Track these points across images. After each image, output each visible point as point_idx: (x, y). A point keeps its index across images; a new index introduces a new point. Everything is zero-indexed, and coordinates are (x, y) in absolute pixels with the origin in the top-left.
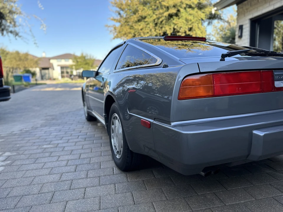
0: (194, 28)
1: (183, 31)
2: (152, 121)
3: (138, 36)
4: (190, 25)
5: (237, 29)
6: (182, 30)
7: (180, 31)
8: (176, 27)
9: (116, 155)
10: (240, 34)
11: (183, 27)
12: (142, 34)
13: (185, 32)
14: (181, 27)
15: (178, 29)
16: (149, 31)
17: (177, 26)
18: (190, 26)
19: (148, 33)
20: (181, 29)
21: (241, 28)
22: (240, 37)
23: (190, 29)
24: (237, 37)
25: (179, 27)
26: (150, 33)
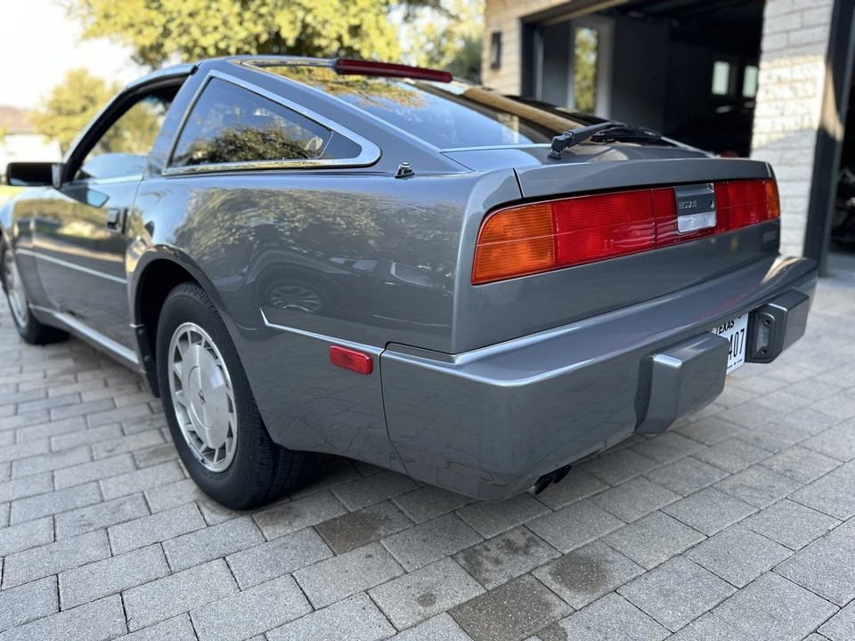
0: (364, 27)
1: (334, 35)
2: (376, 351)
3: (180, 35)
4: (355, 16)
5: (487, 44)
6: (330, 31)
7: (324, 32)
8: (309, 19)
9: (203, 461)
10: (493, 59)
11: (333, 21)
12: (195, 32)
13: (339, 39)
14: (325, 22)
15: (319, 27)
16: (218, 22)
17: (315, 17)
18: (355, 22)
19: (216, 28)
20: (327, 26)
21: (497, 38)
22: (496, 66)
23: (355, 31)
24: (486, 66)
25: (320, 19)
26: (222, 29)
